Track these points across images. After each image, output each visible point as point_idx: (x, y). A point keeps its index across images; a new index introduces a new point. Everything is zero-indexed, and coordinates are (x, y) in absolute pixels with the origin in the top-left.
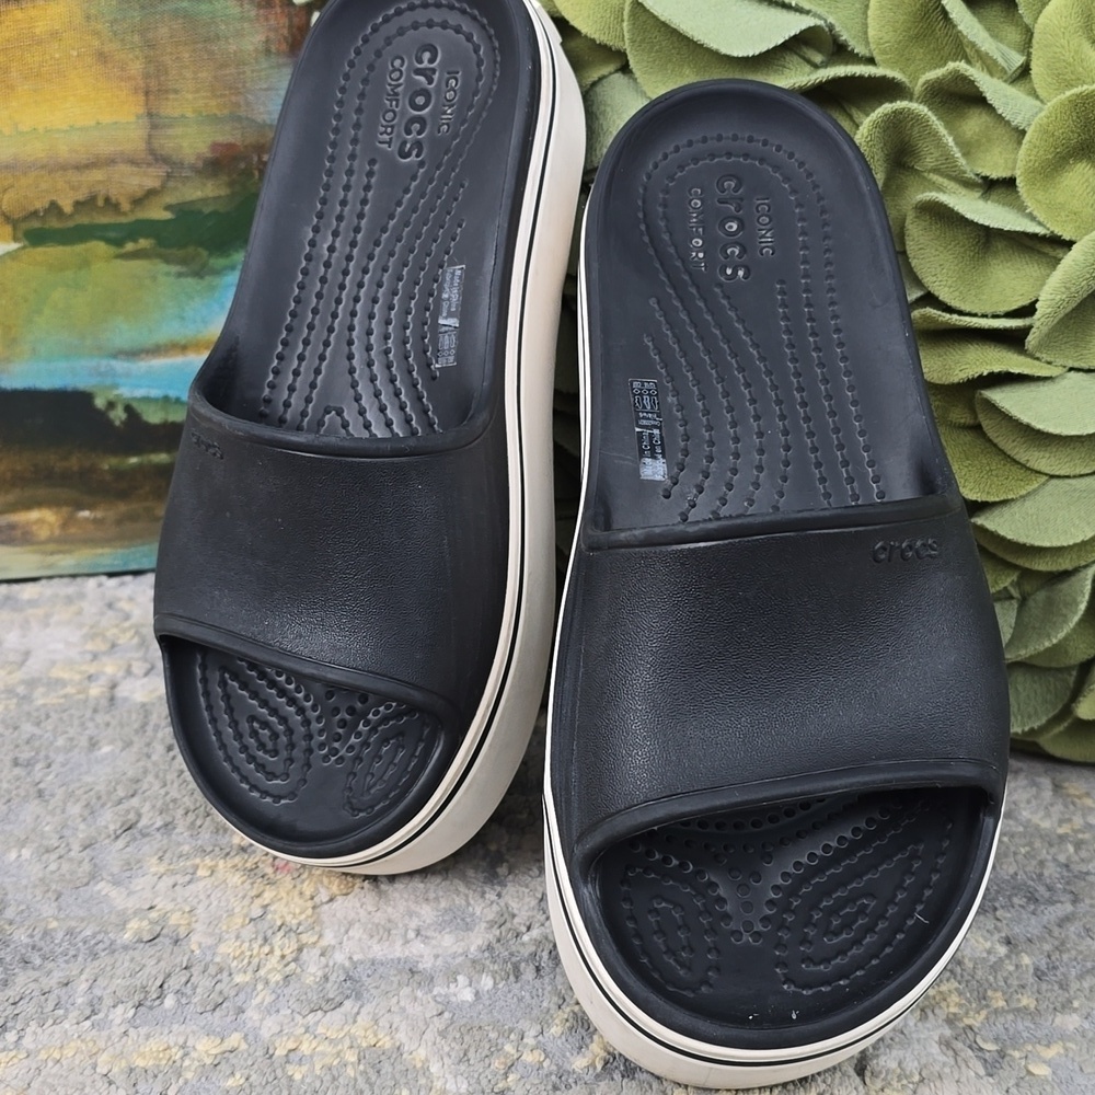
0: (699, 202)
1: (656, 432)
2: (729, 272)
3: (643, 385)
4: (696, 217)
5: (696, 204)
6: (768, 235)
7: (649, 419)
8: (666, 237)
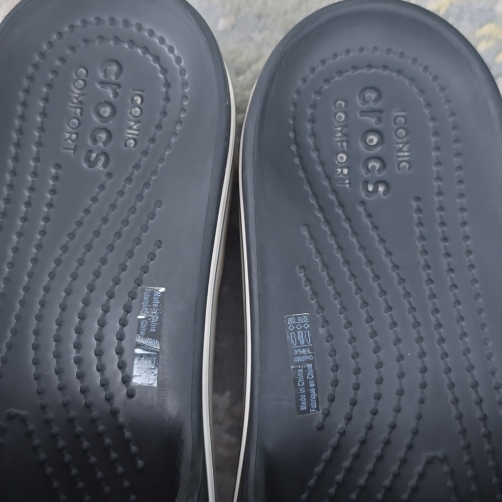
0: (343, 116)
1: (309, 366)
2: (371, 188)
3: (297, 320)
4: (341, 131)
5: (340, 117)
6: (405, 149)
7: (302, 355)
8: (314, 155)
